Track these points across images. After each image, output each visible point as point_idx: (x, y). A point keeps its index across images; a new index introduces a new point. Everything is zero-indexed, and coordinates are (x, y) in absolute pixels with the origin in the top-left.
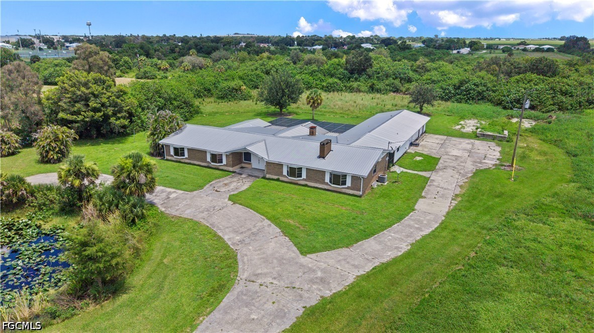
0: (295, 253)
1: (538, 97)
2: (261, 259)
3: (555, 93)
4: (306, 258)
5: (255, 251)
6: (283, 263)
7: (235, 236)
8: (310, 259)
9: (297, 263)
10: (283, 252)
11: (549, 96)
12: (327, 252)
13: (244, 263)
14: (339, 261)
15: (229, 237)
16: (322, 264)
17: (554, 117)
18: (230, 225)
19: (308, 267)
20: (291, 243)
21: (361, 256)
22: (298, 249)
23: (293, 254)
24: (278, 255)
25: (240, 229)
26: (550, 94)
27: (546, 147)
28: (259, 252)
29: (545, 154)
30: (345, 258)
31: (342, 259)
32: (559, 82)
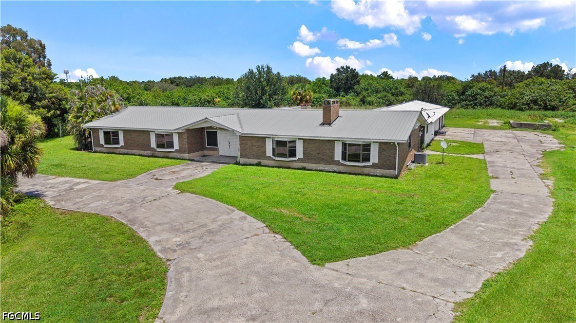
0: (297, 261)
2: (220, 276)
4: (325, 271)
5: (210, 260)
6: (273, 282)
7: (171, 236)
8: (335, 273)
9: (305, 281)
10: (271, 261)
12: (367, 257)
13: (180, 285)
14: (400, 273)
15: (158, 239)
16: (364, 280)
18: (166, 220)
19: (334, 288)
20: (289, 244)
21: (443, 263)
22: (303, 253)
23: (295, 264)
24: (261, 266)
25: (185, 225)
28: (218, 263)
30: (412, 267)
31: (406, 269)
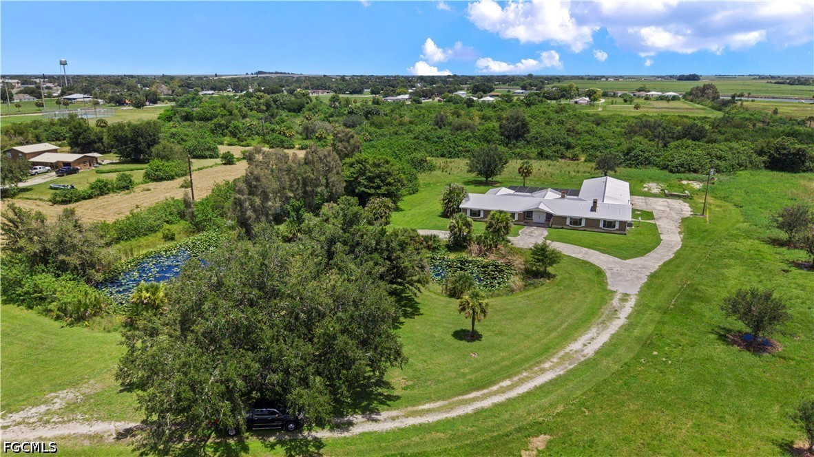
0: (617, 259)
1: (698, 162)
3: (711, 158)
9: (621, 263)
11: (708, 161)
17: (716, 179)
26: (708, 159)
27: (718, 202)
29: (720, 207)
32: (713, 148)
